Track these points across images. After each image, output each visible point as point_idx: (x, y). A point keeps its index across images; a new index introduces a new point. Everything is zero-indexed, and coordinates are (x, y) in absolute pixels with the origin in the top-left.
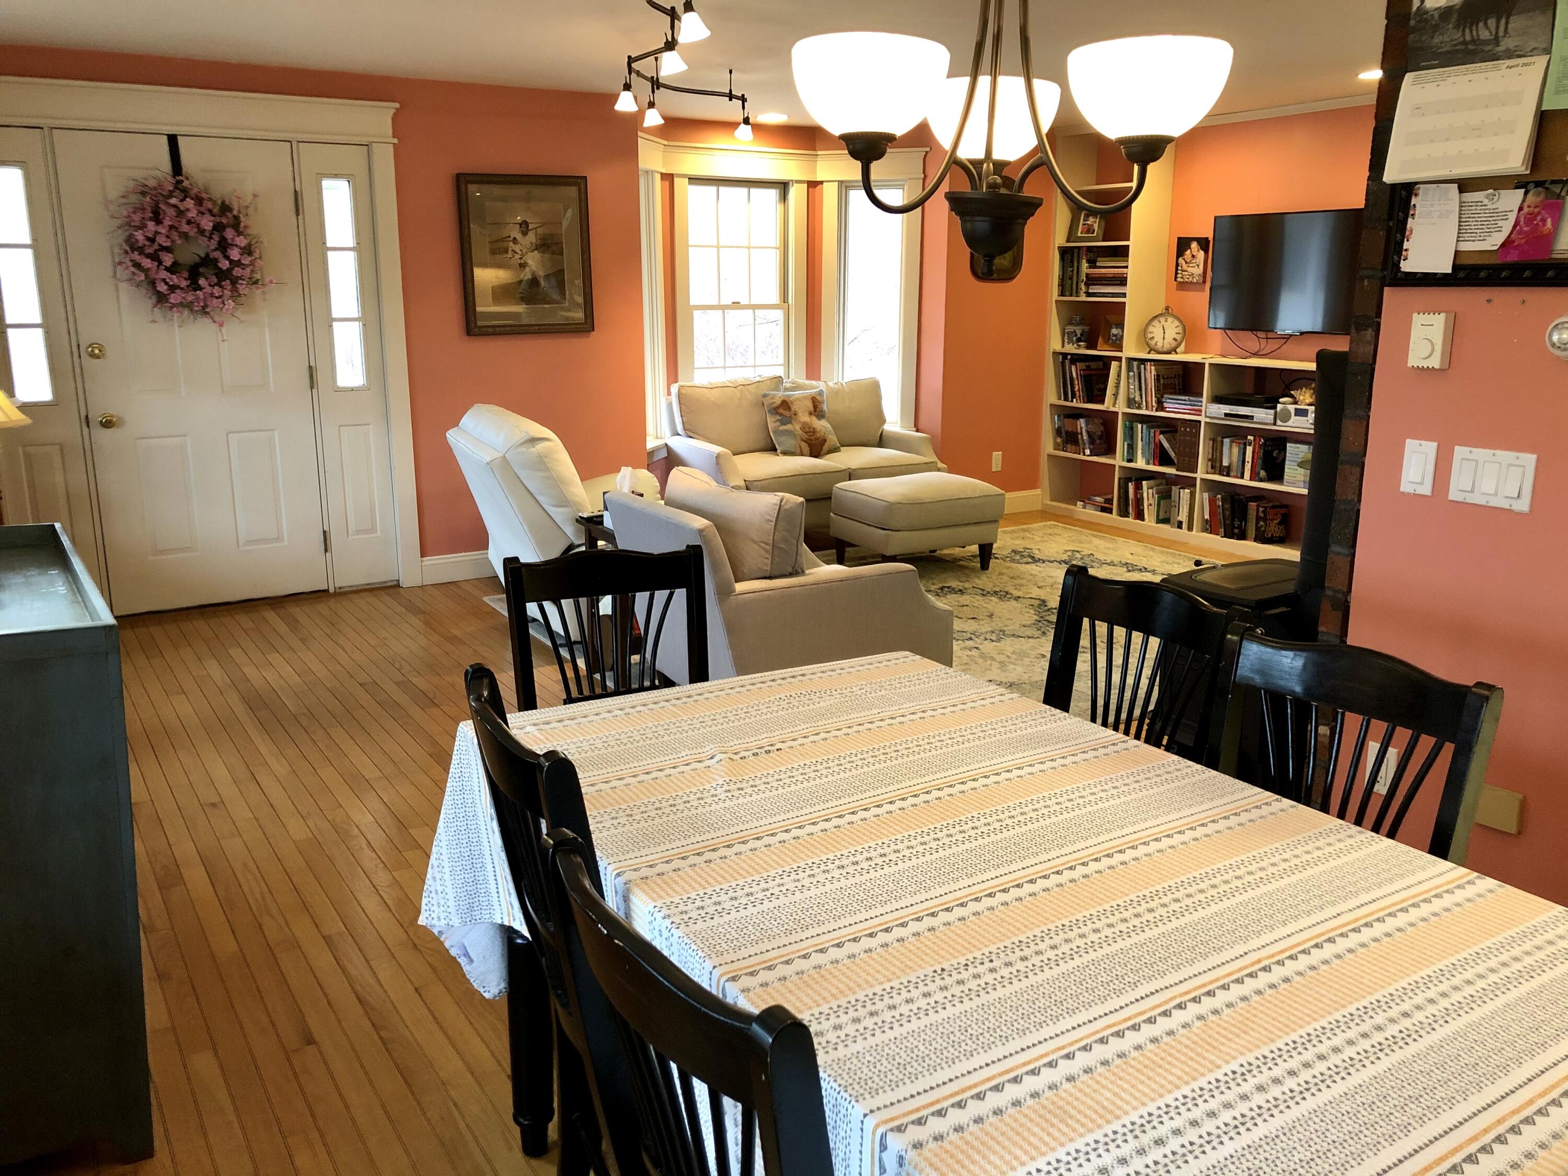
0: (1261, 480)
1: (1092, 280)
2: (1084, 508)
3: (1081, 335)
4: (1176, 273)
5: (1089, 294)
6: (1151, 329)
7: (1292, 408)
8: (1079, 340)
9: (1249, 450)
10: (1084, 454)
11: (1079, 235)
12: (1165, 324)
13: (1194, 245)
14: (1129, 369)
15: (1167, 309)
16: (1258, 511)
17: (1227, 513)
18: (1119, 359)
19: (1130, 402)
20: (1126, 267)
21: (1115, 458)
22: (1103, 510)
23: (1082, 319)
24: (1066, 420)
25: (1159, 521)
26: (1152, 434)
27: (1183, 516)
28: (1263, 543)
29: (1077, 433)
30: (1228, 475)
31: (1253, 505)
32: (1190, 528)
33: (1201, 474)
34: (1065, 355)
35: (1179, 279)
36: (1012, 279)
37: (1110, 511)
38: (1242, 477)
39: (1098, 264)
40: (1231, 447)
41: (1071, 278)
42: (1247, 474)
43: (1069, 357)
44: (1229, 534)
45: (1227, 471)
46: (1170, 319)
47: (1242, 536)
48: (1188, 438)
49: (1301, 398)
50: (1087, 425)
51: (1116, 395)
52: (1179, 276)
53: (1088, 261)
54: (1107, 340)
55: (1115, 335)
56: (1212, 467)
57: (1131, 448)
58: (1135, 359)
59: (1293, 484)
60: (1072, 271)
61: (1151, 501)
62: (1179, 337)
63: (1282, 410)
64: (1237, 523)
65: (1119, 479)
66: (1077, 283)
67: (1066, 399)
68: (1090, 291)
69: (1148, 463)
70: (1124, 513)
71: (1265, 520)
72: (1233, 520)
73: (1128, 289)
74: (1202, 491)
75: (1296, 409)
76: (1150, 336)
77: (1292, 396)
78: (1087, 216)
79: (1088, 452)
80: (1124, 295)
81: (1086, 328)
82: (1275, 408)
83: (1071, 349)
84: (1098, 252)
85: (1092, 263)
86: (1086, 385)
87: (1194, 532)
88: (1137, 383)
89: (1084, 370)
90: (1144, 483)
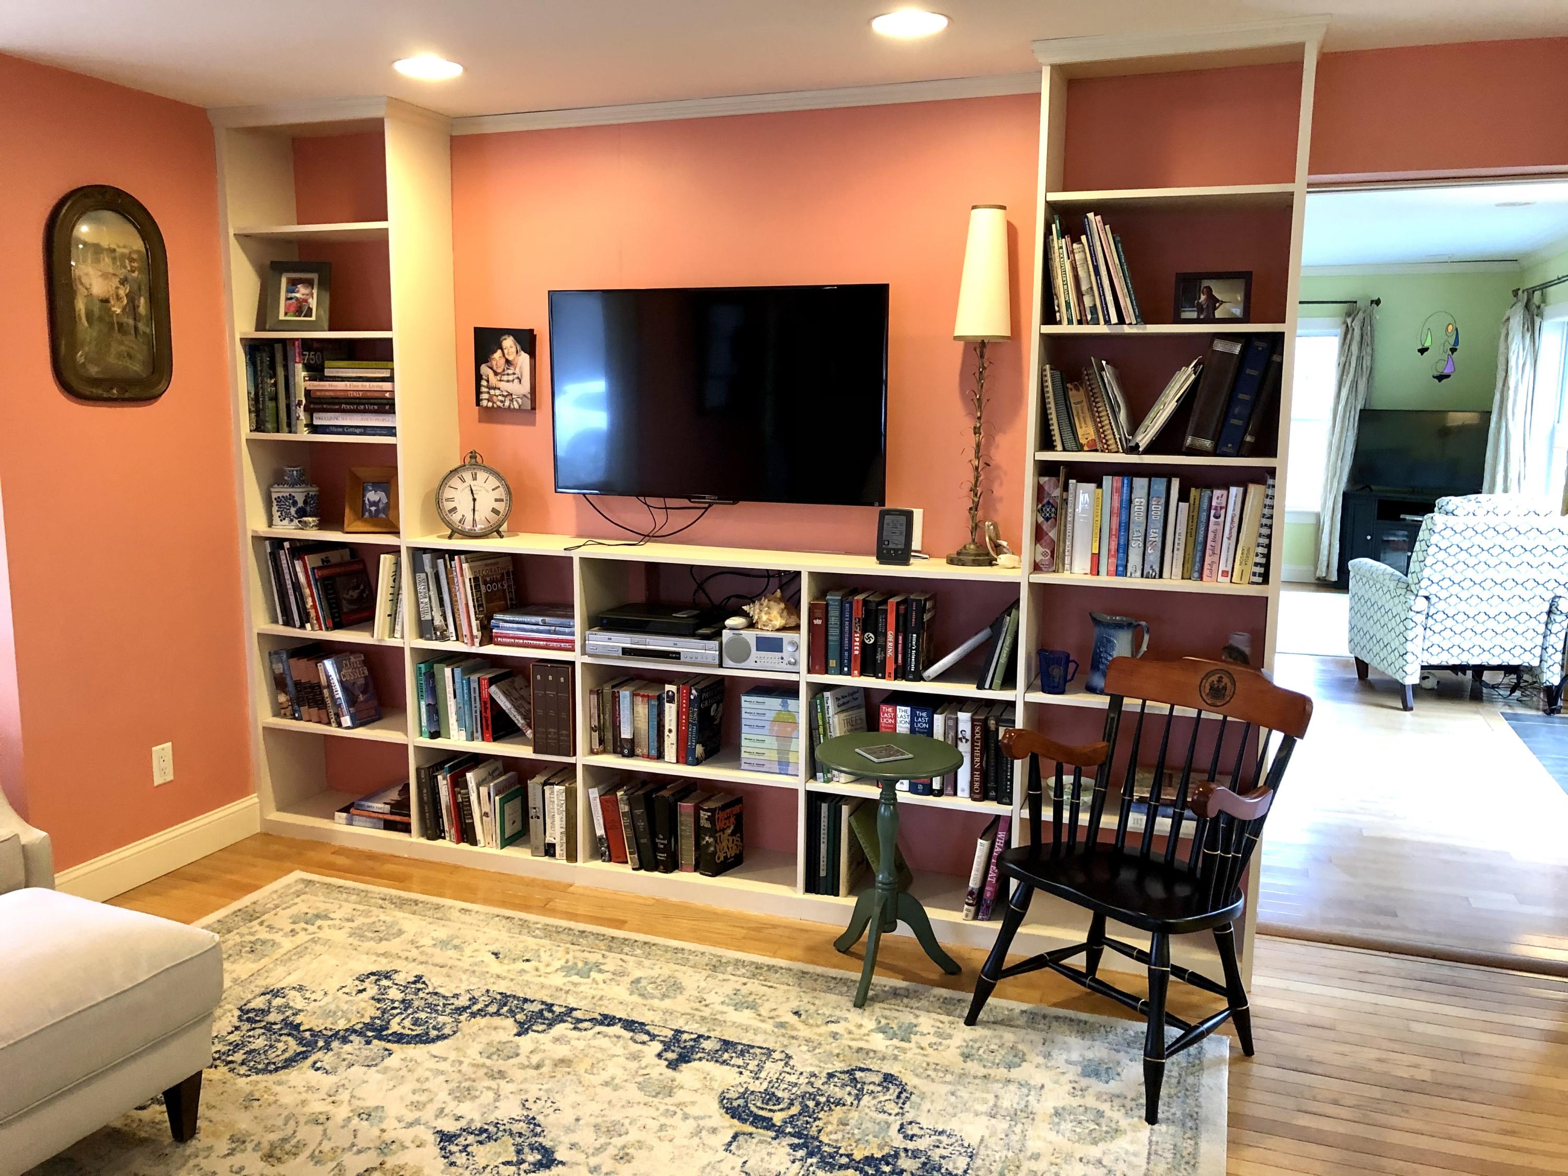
0: (698, 762)
1: (316, 403)
2: (350, 823)
3: (305, 502)
4: (478, 393)
5: (314, 429)
6: (448, 493)
7: (750, 636)
8: (302, 513)
9: (670, 711)
10: (339, 725)
11: (282, 317)
12: (473, 483)
13: (509, 343)
14: (417, 567)
15: (473, 456)
16: (697, 818)
17: (641, 824)
18: (395, 550)
19: (425, 629)
20: (391, 379)
21: (405, 731)
22: (389, 826)
23: (301, 474)
24: (293, 661)
25: (508, 841)
26: (474, 685)
27: (555, 833)
28: (715, 874)
29: (319, 685)
30: (632, 754)
31: (686, 807)
32: (572, 856)
33: (582, 758)
34: (277, 543)
35: (484, 403)
36: (156, 397)
37: (405, 828)
38: (660, 756)
39: (328, 372)
40: (633, 703)
41: (275, 398)
42: (670, 751)
43: (287, 545)
44: (647, 863)
45: (629, 749)
46: (482, 475)
47: (671, 865)
48: (551, 693)
49: (764, 617)
50: (339, 670)
51: (393, 616)
52: (485, 396)
53: (307, 367)
54: (361, 512)
55: (375, 504)
56: (601, 742)
57: (435, 713)
58: (425, 550)
59: (759, 767)
60: (275, 384)
61: (486, 808)
62: (501, 507)
63: (731, 641)
64: (661, 842)
65: (418, 770)
66: (288, 407)
67: (288, 622)
68: (316, 422)
69: (471, 738)
70: (433, 831)
71: (713, 832)
72: (653, 835)
73: (399, 420)
74: (587, 786)
75: (759, 639)
76: (448, 506)
77: (745, 615)
78: (293, 283)
79: (346, 720)
80: (391, 431)
81: (313, 490)
82: (717, 635)
83: (287, 529)
84: (321, 350)
85: (316, 372)
86: (326, 595)
87: (580, 863)
88: (433, 593)
89: (319, 568)
90: (470, 776)
